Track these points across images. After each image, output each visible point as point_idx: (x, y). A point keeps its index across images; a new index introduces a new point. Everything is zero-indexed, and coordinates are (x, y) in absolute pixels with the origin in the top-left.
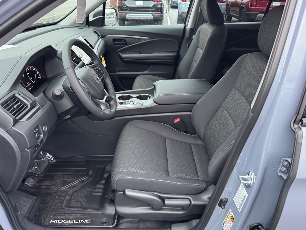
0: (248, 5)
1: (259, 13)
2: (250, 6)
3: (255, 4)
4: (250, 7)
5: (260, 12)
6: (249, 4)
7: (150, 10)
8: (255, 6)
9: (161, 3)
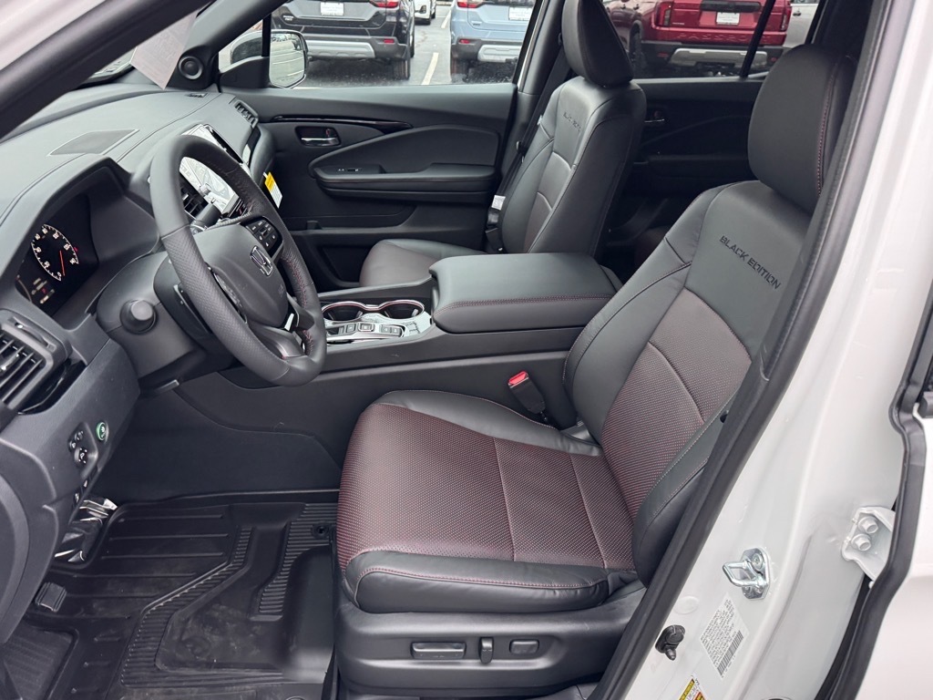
0: (650, 23)
1: (680, 44)
2: (657, 24)
3: (667, 17)
4: (653, 26)
5: (683, 42)
6: (650, 19)
7: (366, 29)
8: (666, 23)
9: (398, 8)
